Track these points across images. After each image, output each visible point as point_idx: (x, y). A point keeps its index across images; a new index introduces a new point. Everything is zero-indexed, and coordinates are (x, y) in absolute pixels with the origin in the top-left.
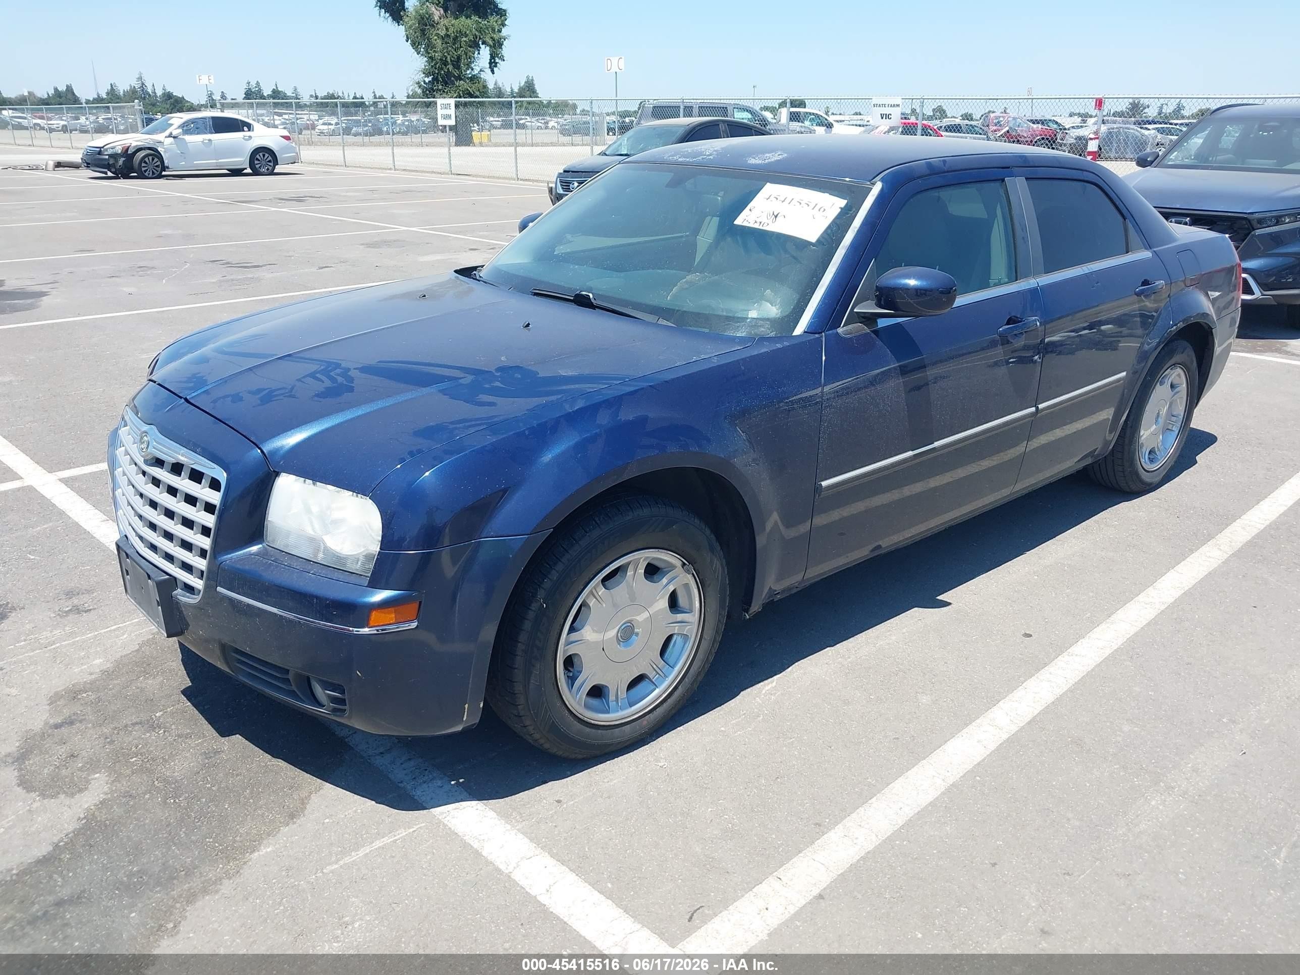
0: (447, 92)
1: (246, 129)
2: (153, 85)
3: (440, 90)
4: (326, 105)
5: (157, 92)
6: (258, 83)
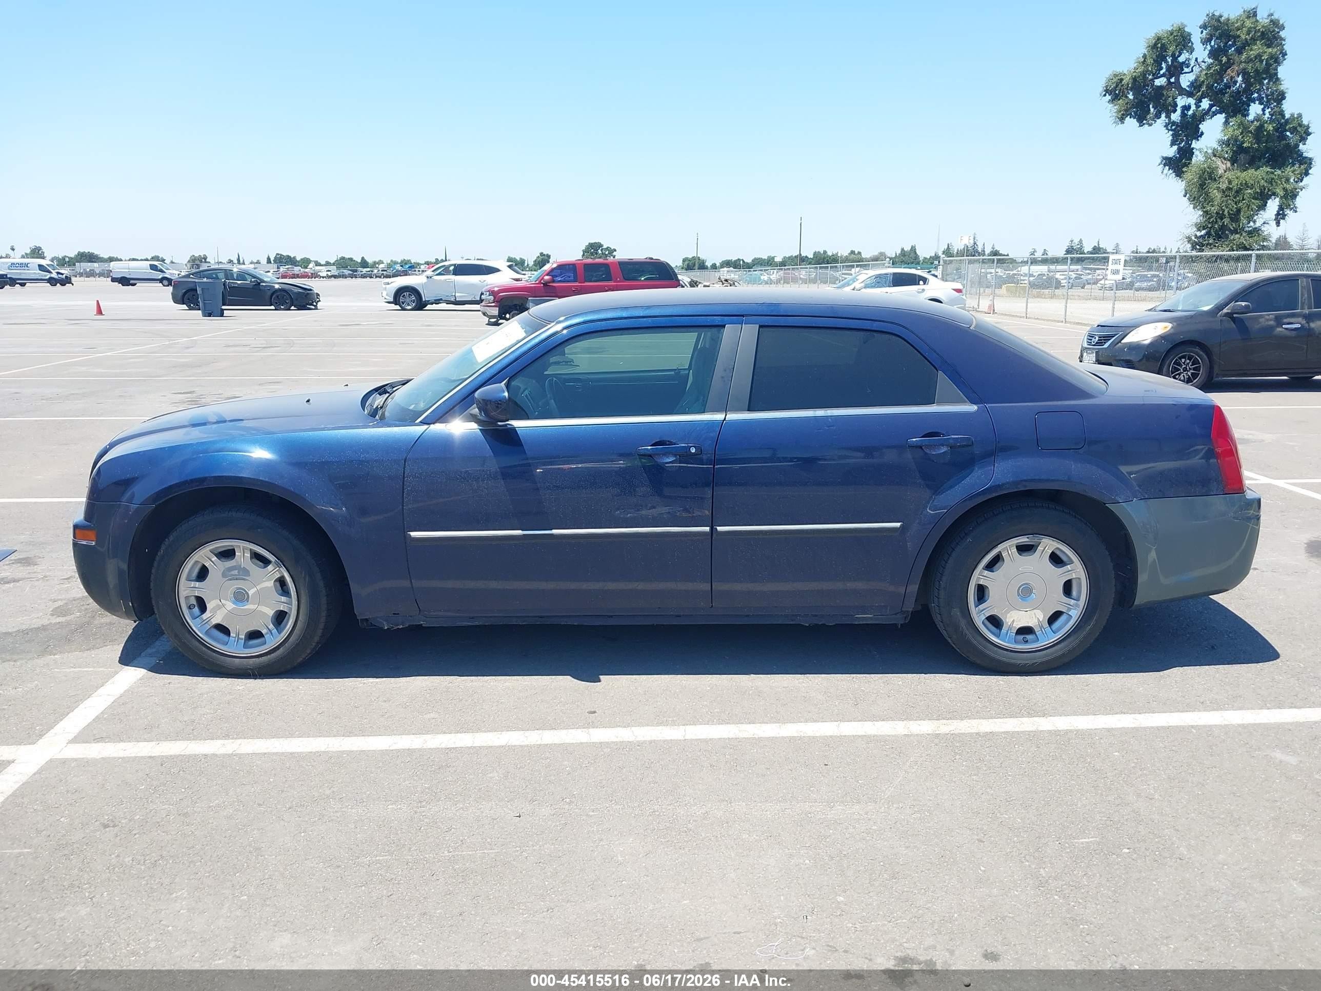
0: (1218, 246)
1: (921, 282)
2: (984, 245)
3: (1211, 244)
4: (1145, 259)
5: (985, 250)
6: (1081, 241)
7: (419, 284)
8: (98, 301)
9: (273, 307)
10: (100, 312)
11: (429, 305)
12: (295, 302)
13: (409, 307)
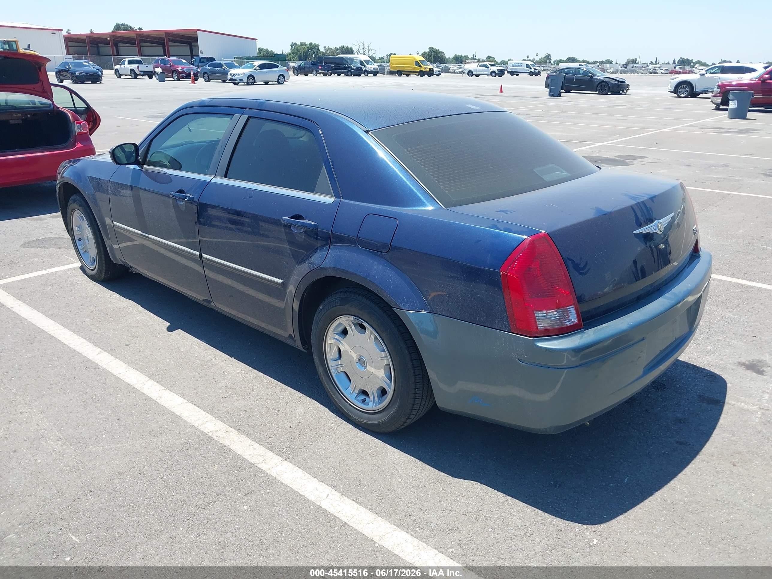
7: (693, 80)
8: (501, 85)
9: (597, 92)
10: (501, 91)
11: (701, 95)
12: (611, 90)
13: (683, 96)
